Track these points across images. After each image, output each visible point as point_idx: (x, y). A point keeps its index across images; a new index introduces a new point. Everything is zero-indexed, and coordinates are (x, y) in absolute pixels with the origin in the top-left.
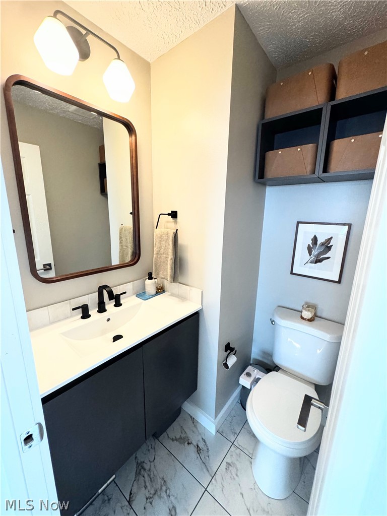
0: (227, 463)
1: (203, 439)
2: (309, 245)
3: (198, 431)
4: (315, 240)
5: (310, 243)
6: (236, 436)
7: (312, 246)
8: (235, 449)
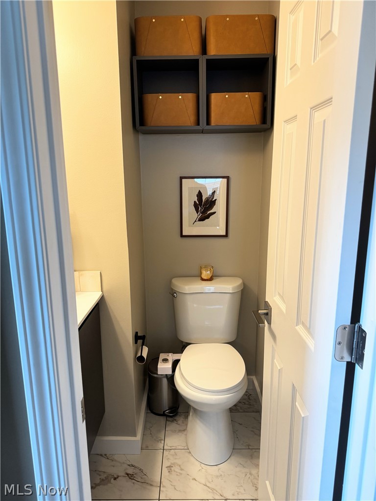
0: (167, 467)
1: (129, 465)
2: (195, 202)
3: (120, 462)
4: (200, 195)
5: (196, 199)
6: (163, 442)
7: (198, 203)
8: (168, 452)
